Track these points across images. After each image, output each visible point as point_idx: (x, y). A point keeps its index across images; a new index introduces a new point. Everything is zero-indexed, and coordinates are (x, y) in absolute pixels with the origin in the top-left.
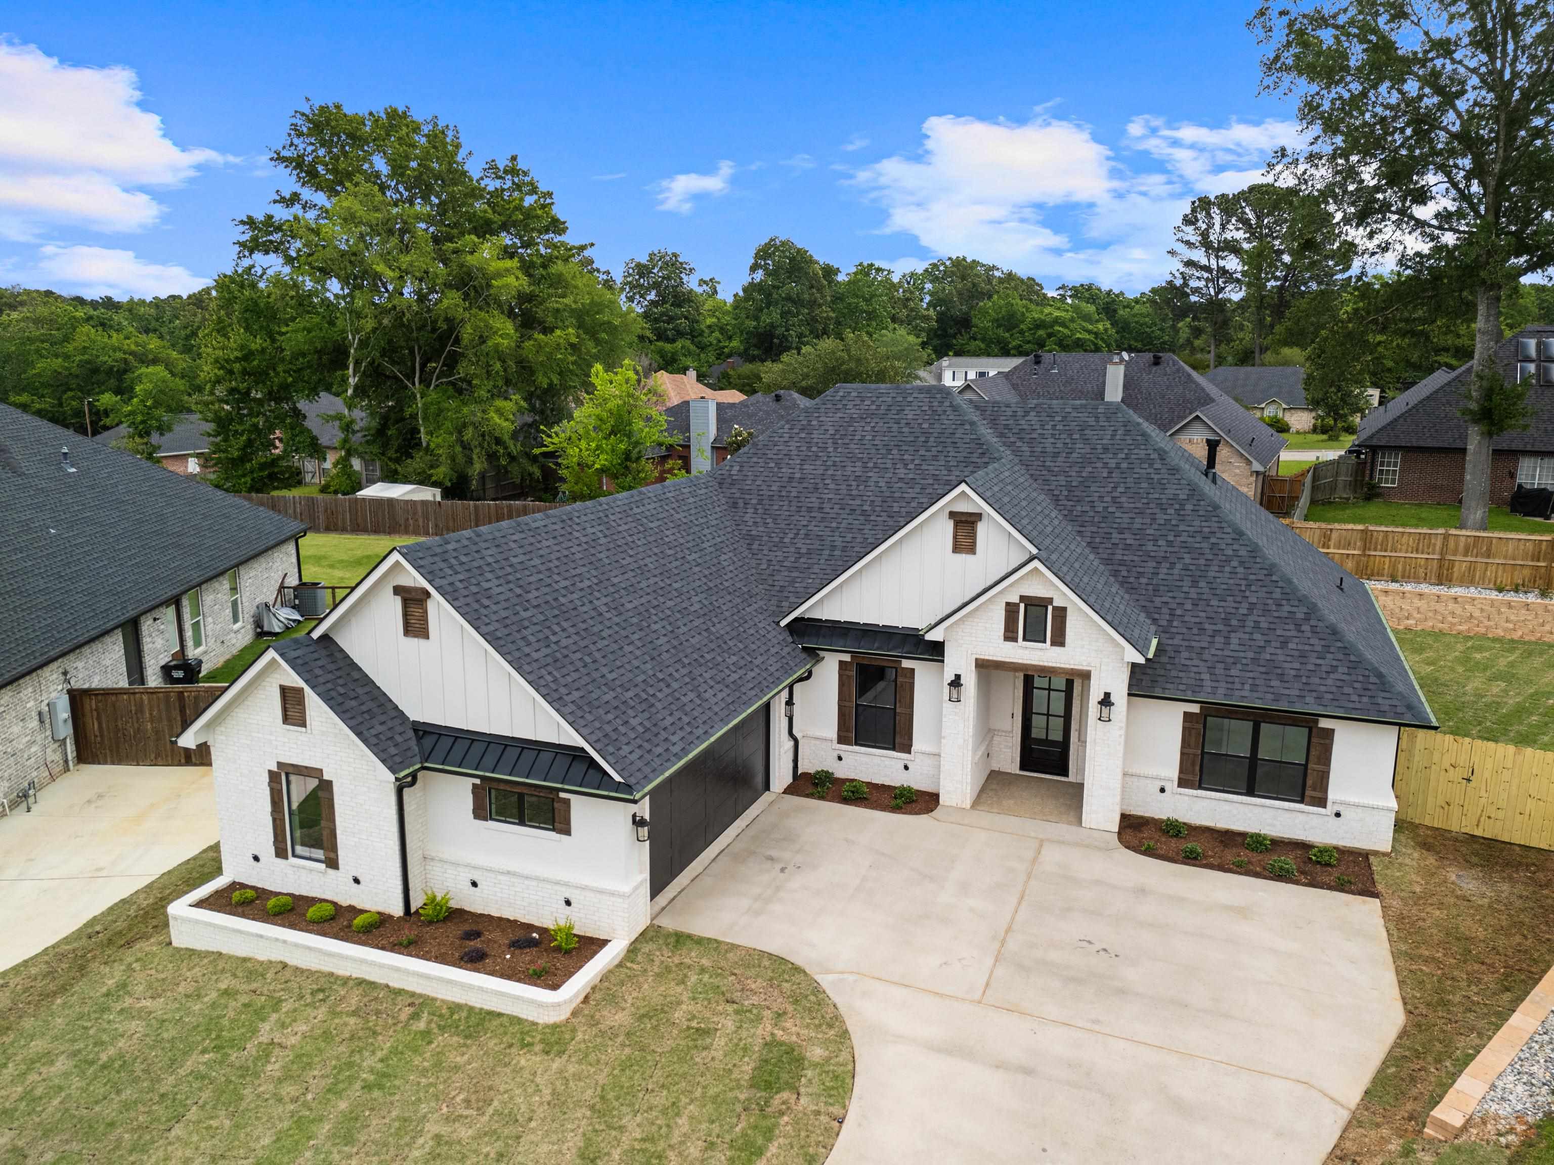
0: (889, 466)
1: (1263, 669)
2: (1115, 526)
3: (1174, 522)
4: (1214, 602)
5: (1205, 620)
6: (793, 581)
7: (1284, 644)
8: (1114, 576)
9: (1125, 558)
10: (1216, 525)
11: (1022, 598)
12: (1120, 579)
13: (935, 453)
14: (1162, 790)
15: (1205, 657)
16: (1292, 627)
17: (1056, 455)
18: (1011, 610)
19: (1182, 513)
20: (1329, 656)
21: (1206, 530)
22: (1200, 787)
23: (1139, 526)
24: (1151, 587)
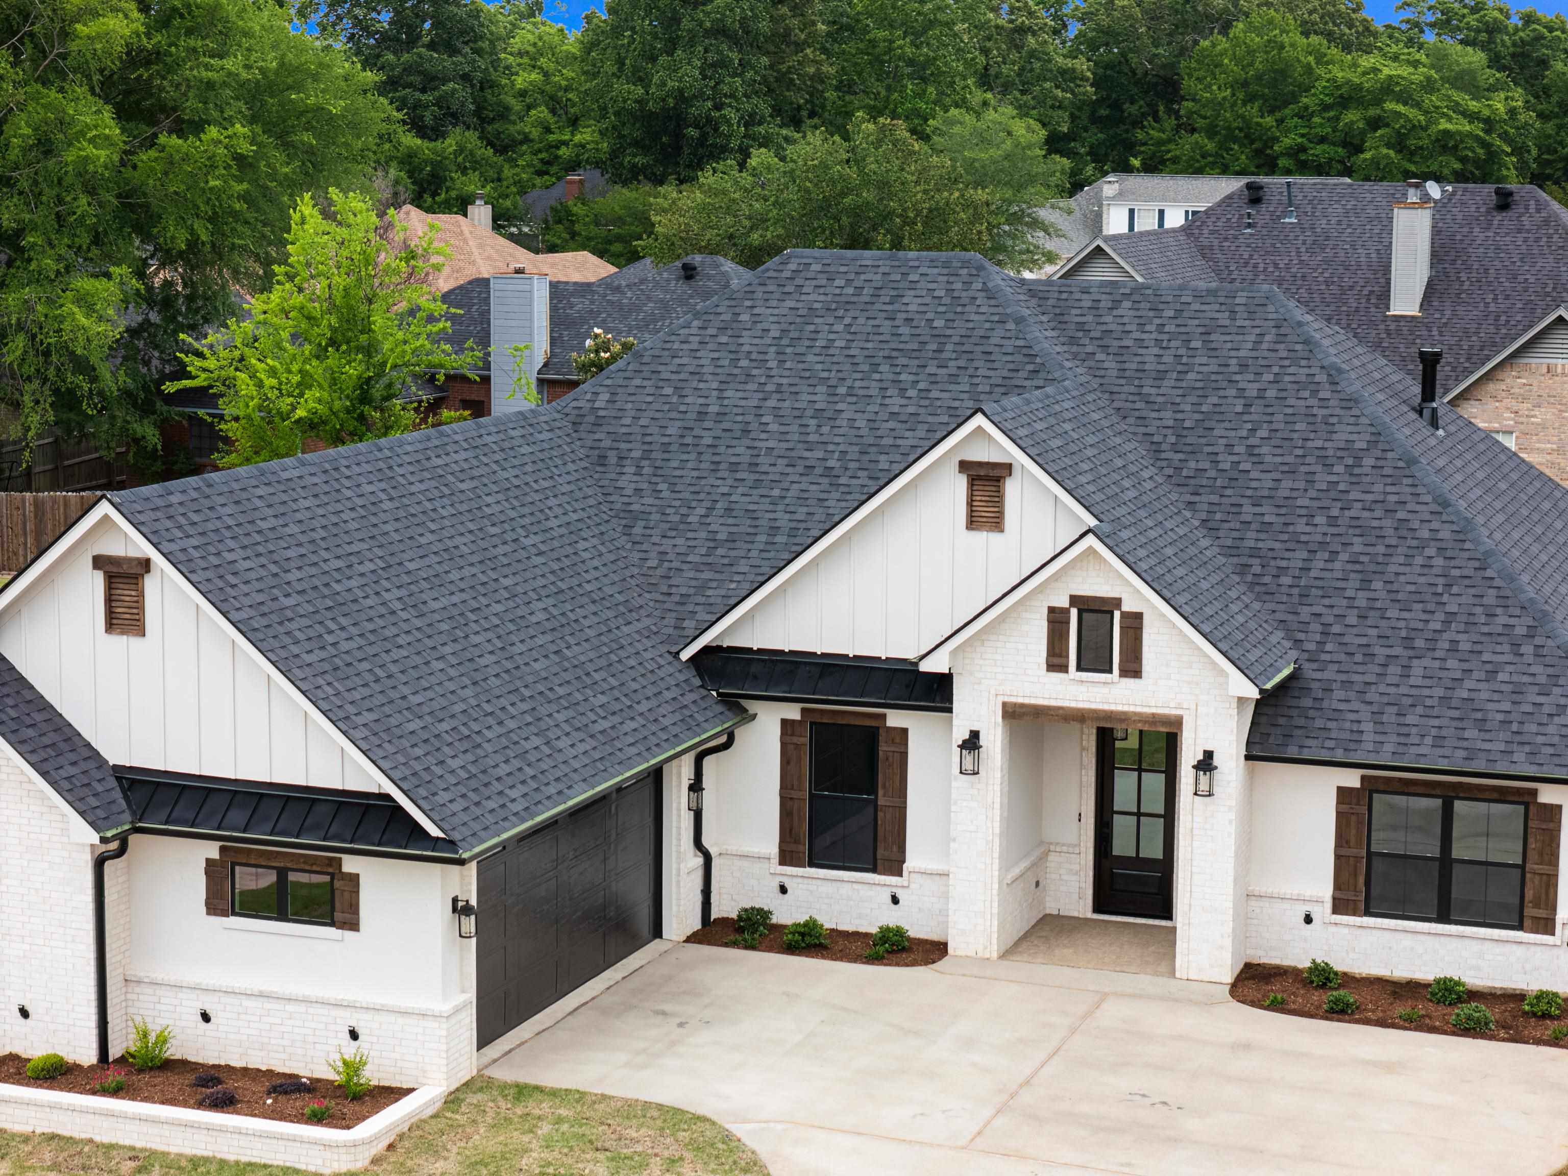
0: (874, 392)
1: (1456, 713)
2: (1249, 493)
3: (1342, 487)
4: (1392, 613)
5: (1374, 641)
6: (703, 587)
7: (1492, 674)
8: (1241, 574)
9: (1260, 545)
10: (1408, 490)
11: (1075, 600)
12: (1249, 578)
13: (954, 371)
14: (1308, 920)
15: (1369, 697)
16: (1506, 648)
17: (1161, 375)
18: (1057, 619)
19: (1357, 471)
20: (1556, 691)
21: (1392, 498)
22: (1368, 913)
23: (1287, 493)
24: (1295, 591)
